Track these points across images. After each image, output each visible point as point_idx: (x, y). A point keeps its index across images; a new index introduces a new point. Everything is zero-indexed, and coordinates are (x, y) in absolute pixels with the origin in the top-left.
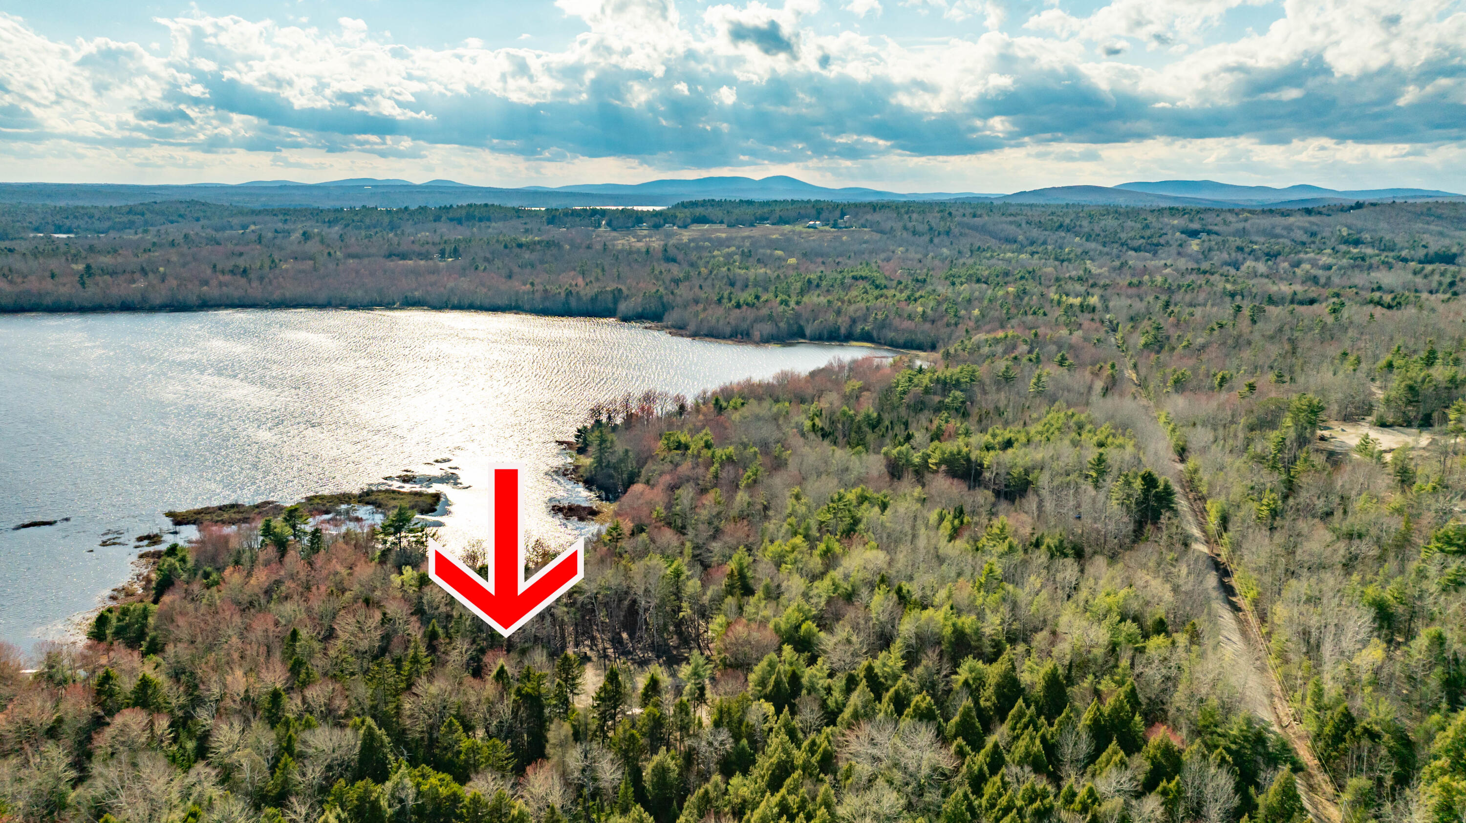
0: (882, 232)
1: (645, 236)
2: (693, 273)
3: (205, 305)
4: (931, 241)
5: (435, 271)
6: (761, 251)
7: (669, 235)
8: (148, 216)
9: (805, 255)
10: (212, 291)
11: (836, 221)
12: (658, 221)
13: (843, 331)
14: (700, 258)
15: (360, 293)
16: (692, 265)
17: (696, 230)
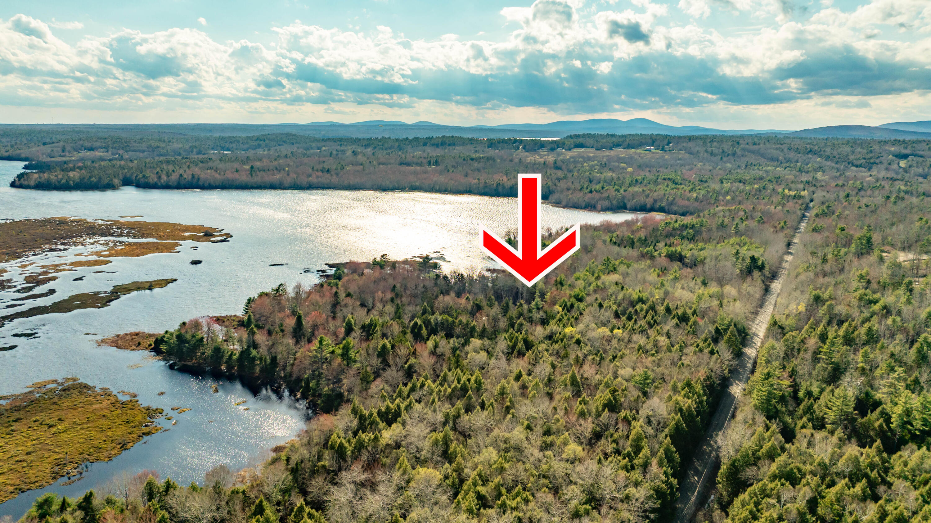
0: (692, 154)
1: (545, 155)
2: (570, 175)
3: (310, 187)
4: (721, 159)
5: (425, 172)
6: (612, 163)
7: (559, 155)
8: (267, 142)
9: (640, 167)
10: (313, 180)
11: (663, 147)
12: (554, 146)
13: (648, 206)
14: (575, 167)
15: (388, 183)
16: (570, 171)
17: (576, 152)
